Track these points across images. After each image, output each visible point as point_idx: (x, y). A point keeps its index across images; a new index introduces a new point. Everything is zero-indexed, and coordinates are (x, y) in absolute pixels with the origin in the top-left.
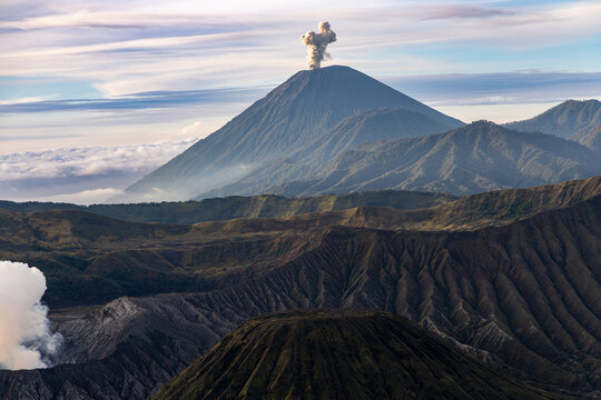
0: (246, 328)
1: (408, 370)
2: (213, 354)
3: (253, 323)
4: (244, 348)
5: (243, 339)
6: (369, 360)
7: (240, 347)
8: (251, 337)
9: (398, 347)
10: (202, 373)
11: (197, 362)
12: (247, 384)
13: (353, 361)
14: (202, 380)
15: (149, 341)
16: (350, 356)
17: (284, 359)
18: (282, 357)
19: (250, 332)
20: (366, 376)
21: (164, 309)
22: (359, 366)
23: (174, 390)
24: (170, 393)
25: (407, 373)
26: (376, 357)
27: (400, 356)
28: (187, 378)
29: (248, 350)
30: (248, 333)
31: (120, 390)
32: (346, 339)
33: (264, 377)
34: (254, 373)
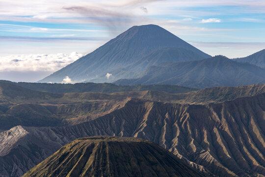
0: (73, 143)
1: (155, 171)
2: (55, 156)
3: (77, 141)
4: (70, 154)
5: (70, 149)
6: (135, 164)
7: (69, 153)
8: (75, 148)
9: (151, 159)
10: (48, 165)
11: (46, 160)
12: (70, 172)
13: (127, 165)
14: (47, 169)
15: (29, 149)
16: (125, 162)
17: (90, 161)
18: (89, 160)
19: (74, 145)
20: (133, 173)
21: (40, 133)
22: (129, 167)
23: (33, 173)
24: (31, 175)
25: (154, 173)
26: (139, 164)
27: (152, 164)
28: (40, 168)
29: (72, 155)
30: (73, 146)
31: (10, 173)
32: (124, 153)
33: (79, 169)
34: (74, 167)
